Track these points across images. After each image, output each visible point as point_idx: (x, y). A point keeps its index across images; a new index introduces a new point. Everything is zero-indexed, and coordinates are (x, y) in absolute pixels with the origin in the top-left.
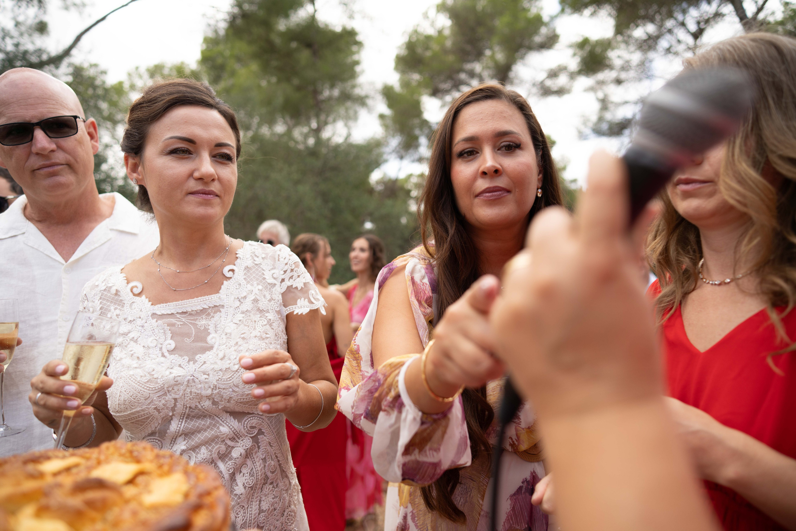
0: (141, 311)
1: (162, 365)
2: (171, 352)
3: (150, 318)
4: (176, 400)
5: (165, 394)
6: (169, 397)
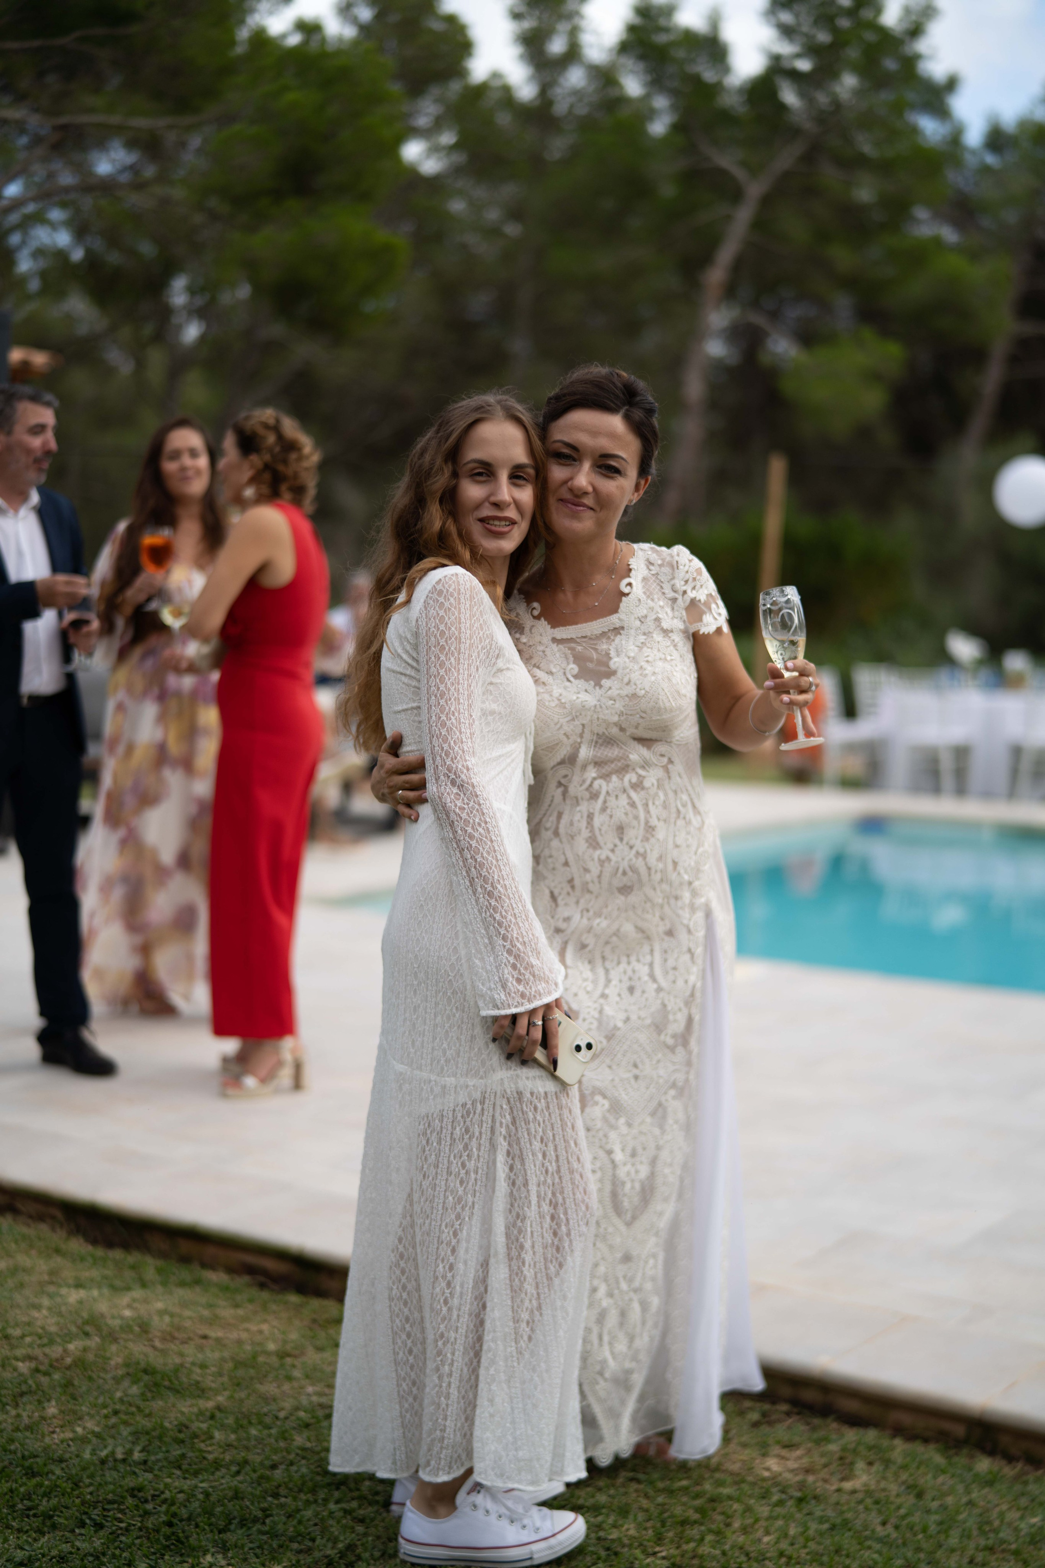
0: (541, 635)
2: (575, 677)
3: (550, 641)
4: (583, 725)
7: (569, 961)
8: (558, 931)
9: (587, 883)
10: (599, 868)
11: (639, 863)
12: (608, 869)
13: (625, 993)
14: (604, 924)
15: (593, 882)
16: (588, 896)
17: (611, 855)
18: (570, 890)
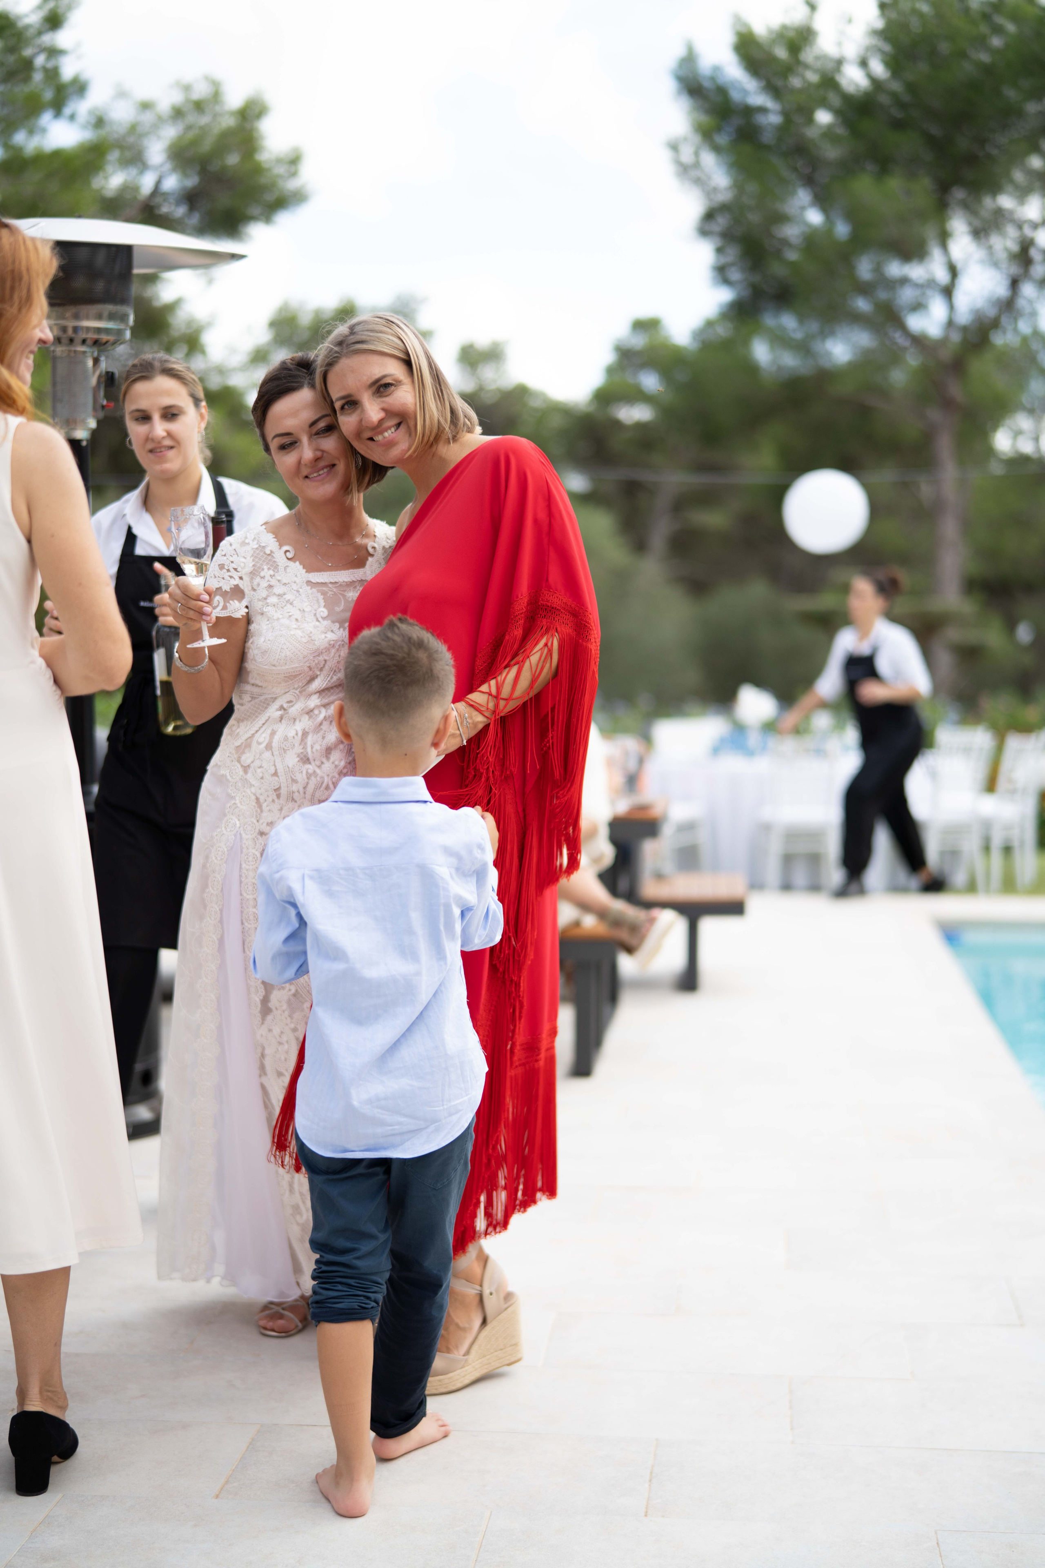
0: (296, 576)
1: (318, 629)
2: (324, 618)
3: (305, 585)
4: (325, 661)
5: (319, 655)
6: (321, 658)
9: (293, 792)
10: (306, 780)
12: (313, 782)
15: (298, 792)
16: (291, 805)
17: (318, 771)
18: (275, 797)
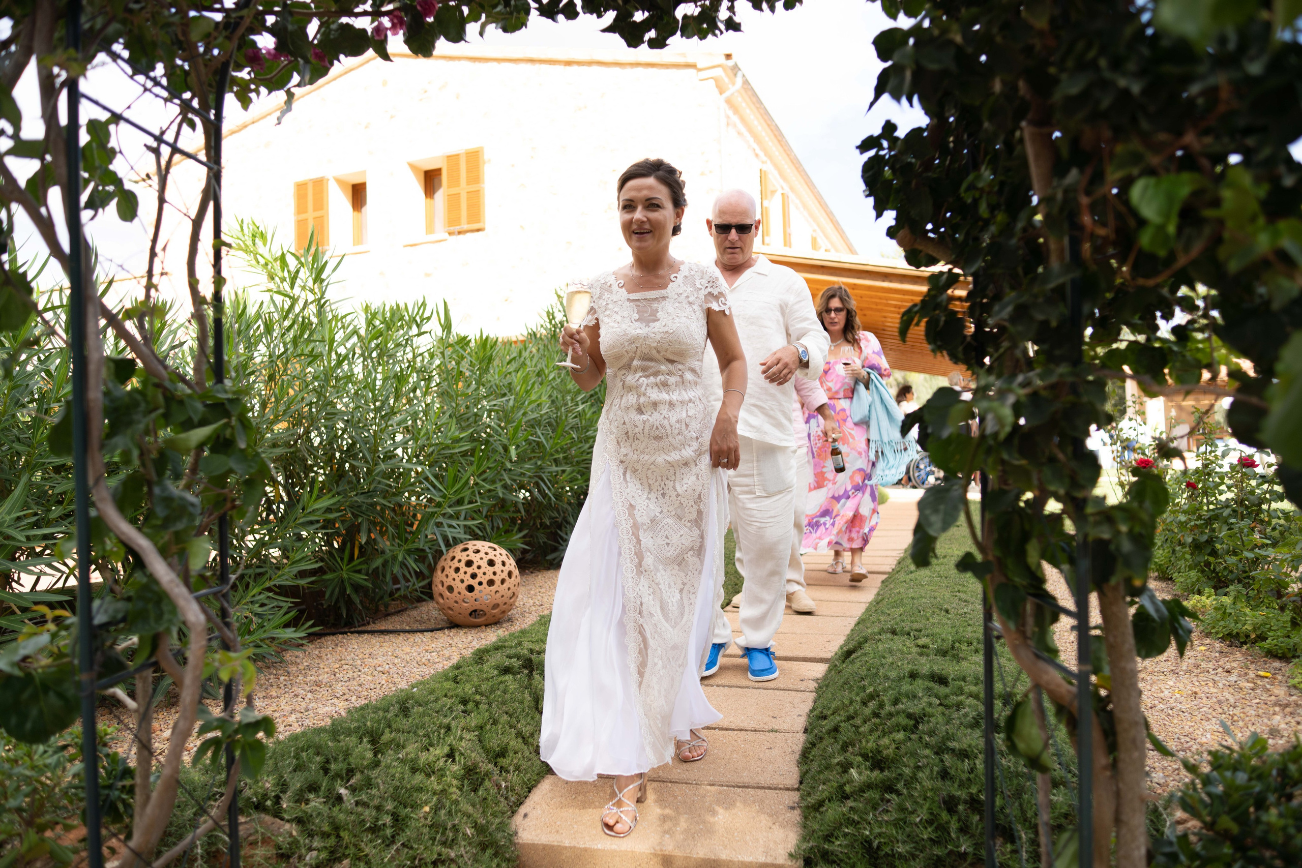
7: (628, 478)
8: (622, 462)
11: (666, 423)
13: (660, 497)
14: (647, 457)
